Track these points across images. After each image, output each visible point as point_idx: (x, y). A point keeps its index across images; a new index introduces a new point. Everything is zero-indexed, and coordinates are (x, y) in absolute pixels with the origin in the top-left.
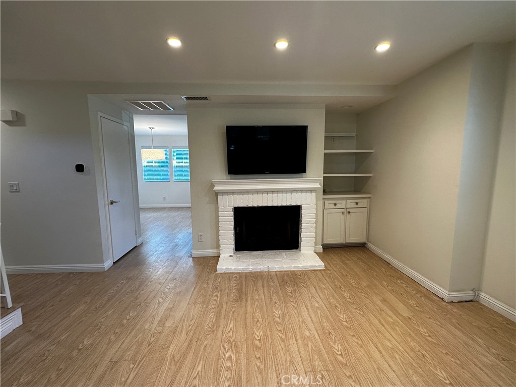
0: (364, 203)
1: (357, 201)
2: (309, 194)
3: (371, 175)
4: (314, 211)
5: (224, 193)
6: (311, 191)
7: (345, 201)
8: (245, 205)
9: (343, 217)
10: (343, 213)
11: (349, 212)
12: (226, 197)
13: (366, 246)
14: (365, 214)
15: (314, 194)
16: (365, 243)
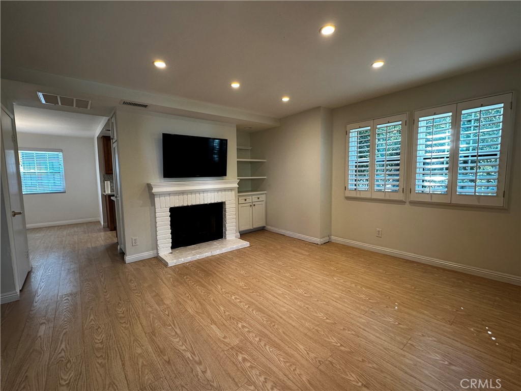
0: (263, 197)
1: (258, 196)
2: (230, 193)
3: (265, 177)
4: (234, 205)
5: (162, 194)
6: (231, 189)
7: (252, 197)
8: (180, 205)
9: (251, 209)
10: (251, 206)
11: (254, 205)
12: (162, 198)
13: (265, 229)
14: (264, 205)
15: (233, 192)
16: (264, 227)
